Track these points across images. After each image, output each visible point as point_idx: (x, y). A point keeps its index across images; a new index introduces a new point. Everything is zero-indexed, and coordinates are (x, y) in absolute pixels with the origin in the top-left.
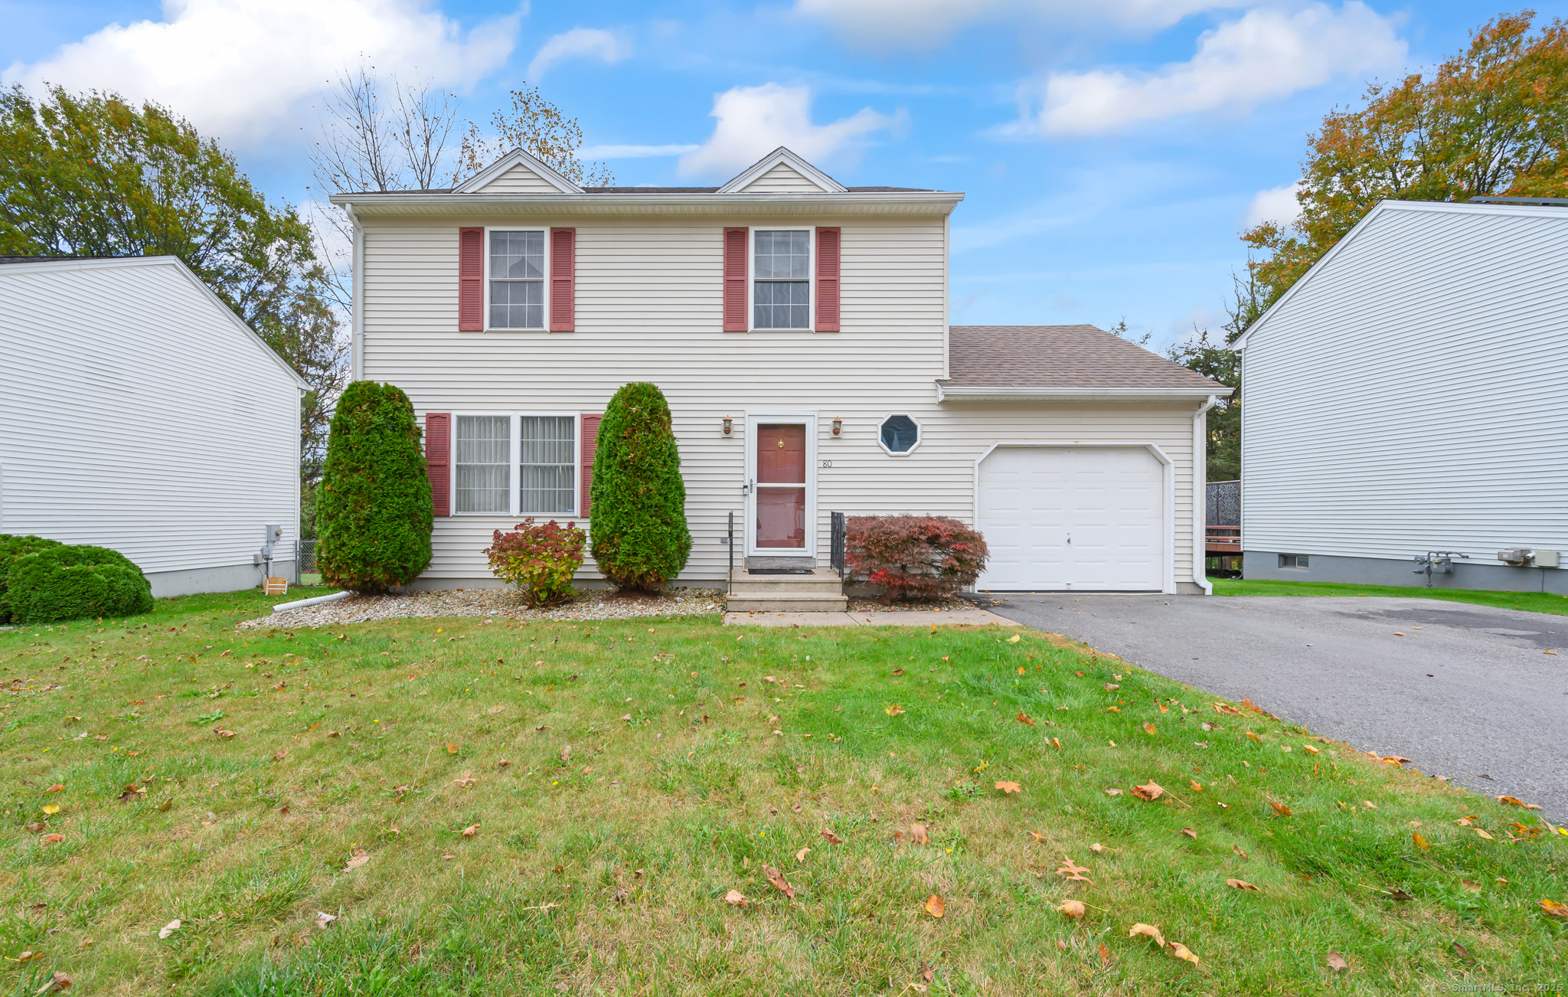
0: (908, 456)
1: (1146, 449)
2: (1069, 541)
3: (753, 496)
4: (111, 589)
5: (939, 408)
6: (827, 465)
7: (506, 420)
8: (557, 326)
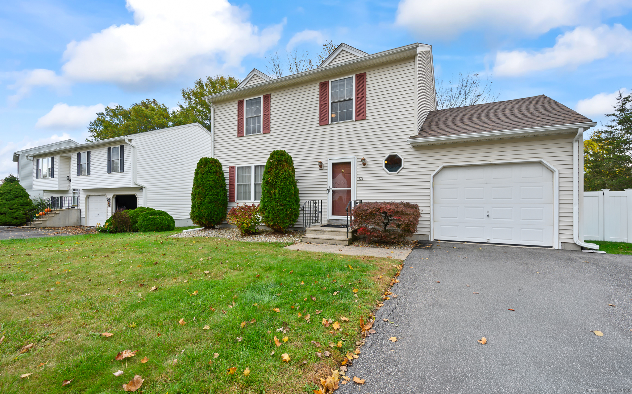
0: (397, 174)
1: (540, 163)
2: (488, 216)
3: (331, 193)
4: (161, 223)
5: (413, 150)
6: (361, 179)
7: (250, 167)
8: (265, 132)
